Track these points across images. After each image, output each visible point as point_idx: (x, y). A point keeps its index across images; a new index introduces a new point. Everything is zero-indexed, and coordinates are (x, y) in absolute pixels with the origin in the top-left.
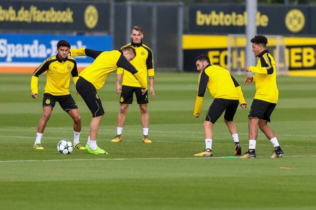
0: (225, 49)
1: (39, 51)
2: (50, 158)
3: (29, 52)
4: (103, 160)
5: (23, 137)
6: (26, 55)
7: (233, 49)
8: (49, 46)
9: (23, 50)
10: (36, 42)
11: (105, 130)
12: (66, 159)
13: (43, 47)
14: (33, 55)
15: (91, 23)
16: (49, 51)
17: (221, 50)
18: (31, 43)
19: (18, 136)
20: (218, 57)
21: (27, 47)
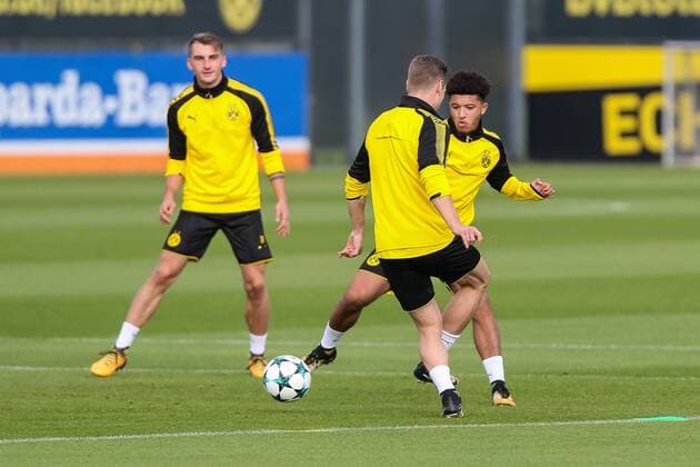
0: (656, 89)
1: (80, 103)
2: (109, 432)
3: (49, 109)
4: (273, 435)
5: (28, 368)
6: (40, 118)
7: (680, 88)
8: (110, 89)
9: (32, 102)
10: (71, 77)
11: (280, 343)
12: (160, 431)
13: (92, 92)
14: (64, 118)
15: (240, 15)
16: (111, 104)
17: (643, 91)
18: (55, 80)
19: (14, 365)
20: (635, 113)
21: (43, 92)
